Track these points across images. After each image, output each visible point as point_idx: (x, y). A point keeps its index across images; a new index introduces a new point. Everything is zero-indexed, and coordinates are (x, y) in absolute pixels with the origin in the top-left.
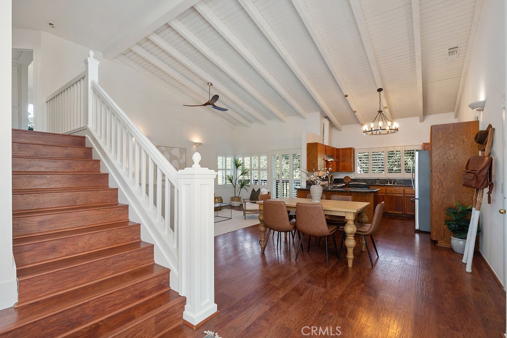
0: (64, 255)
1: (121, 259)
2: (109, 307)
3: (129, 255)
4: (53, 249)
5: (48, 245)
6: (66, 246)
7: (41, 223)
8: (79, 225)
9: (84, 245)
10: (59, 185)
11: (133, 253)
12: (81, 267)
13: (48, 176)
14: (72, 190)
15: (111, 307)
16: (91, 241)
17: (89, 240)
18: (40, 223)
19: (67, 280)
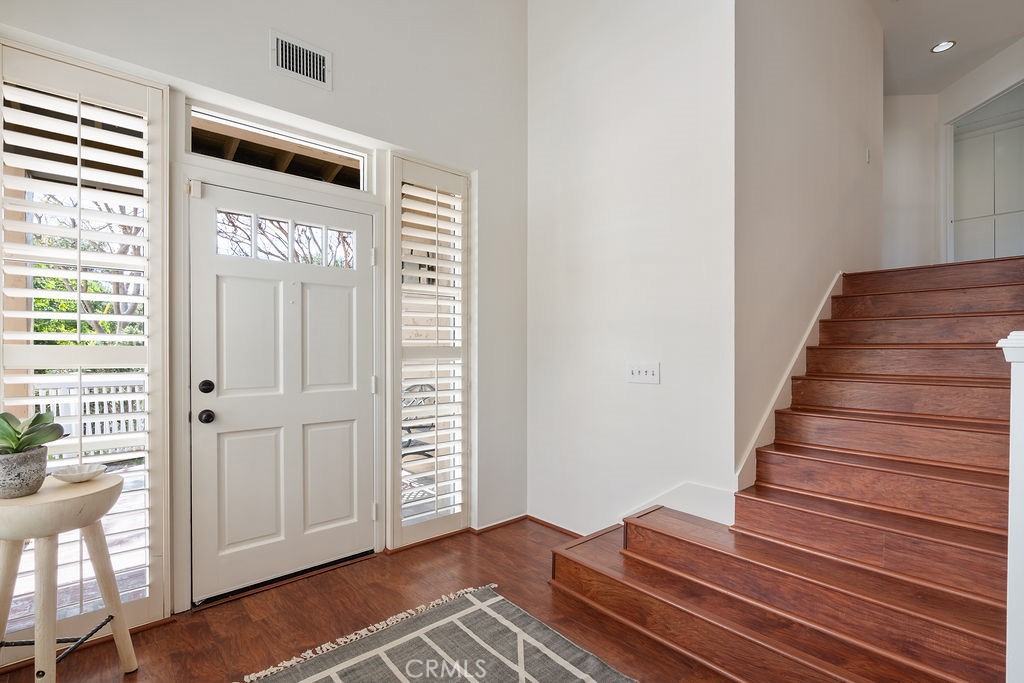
0: (825, 491)
1: (908, 545)
2: (823, 613)
3: (935, 548)
4: (809, 475)
5: (803, 465)
6: (830, 478)
7: (821, 430)
8: (887, 451)
9: (864, 488)
10: (904, 371)
11: (946, 549)
12: (819, 520)
13: (883, 352)
14: (932, 381)
15: (827, 615)
16: (879, 487)
17: (874, 483)
18: (819, 429)
19: (796, 529)
